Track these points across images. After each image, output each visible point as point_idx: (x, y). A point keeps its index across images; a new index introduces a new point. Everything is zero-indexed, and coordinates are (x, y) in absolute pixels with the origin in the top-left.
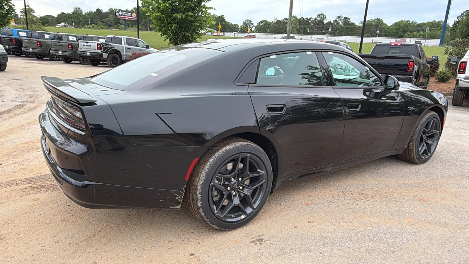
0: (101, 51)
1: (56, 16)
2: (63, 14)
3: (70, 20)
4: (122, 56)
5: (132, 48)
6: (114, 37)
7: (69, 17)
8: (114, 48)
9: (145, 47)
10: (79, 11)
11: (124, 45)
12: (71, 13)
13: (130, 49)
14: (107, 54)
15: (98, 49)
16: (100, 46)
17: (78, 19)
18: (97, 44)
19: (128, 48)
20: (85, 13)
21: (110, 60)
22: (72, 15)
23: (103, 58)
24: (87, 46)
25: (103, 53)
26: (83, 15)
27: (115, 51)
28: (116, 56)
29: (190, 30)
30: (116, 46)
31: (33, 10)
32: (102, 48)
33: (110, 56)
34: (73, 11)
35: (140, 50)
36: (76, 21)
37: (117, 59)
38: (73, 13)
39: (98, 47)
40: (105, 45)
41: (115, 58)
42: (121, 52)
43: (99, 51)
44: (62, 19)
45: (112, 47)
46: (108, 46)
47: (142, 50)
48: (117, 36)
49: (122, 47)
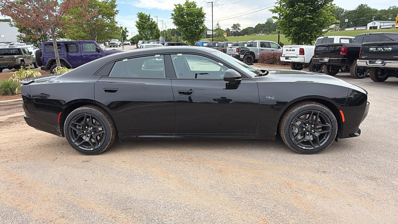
0: (239, 53)
1: (254, 27)
2: (259, 24)
3: (264, 28)
4: (256, 56)
5: (264, 49)
6: (252, 42)
7: (263, 27)
8: (249, 50)
9: (278, 47)
10: (271, 21)
11: (258, 47)
12: (265, 23)
13: (263, 50)
14: (243, 55)
15: (237, 52)
16: (239, 49)
17: (270, 27)
18: (236, 48)
19: (261, 50)
20: (275, 22)
21: (245, 60)
22: (265, 25)
23: (240, 58)
24: (231, 50)
25: (241, 54)
26: (273, 24)
27: (250, 53)
28: (251, 56)
29: (309, 30)
30: (251, 49)
31: (240, 25)
32: (240, 51)
33: (246, 57)
34: (266, 21)
35: (272, 50)
36: (268, 29)
37: (251, 58)
38: (266, 23)
39: (237, 51)
40: (242, 49)
41: (250, 58)
42: (254, 53)
43: (238, 54)
44: (258, 29)
45: (248, 49)
46: (244, 49)
47: (273, 50)
48: (254, 41)
49: (256, 49)
